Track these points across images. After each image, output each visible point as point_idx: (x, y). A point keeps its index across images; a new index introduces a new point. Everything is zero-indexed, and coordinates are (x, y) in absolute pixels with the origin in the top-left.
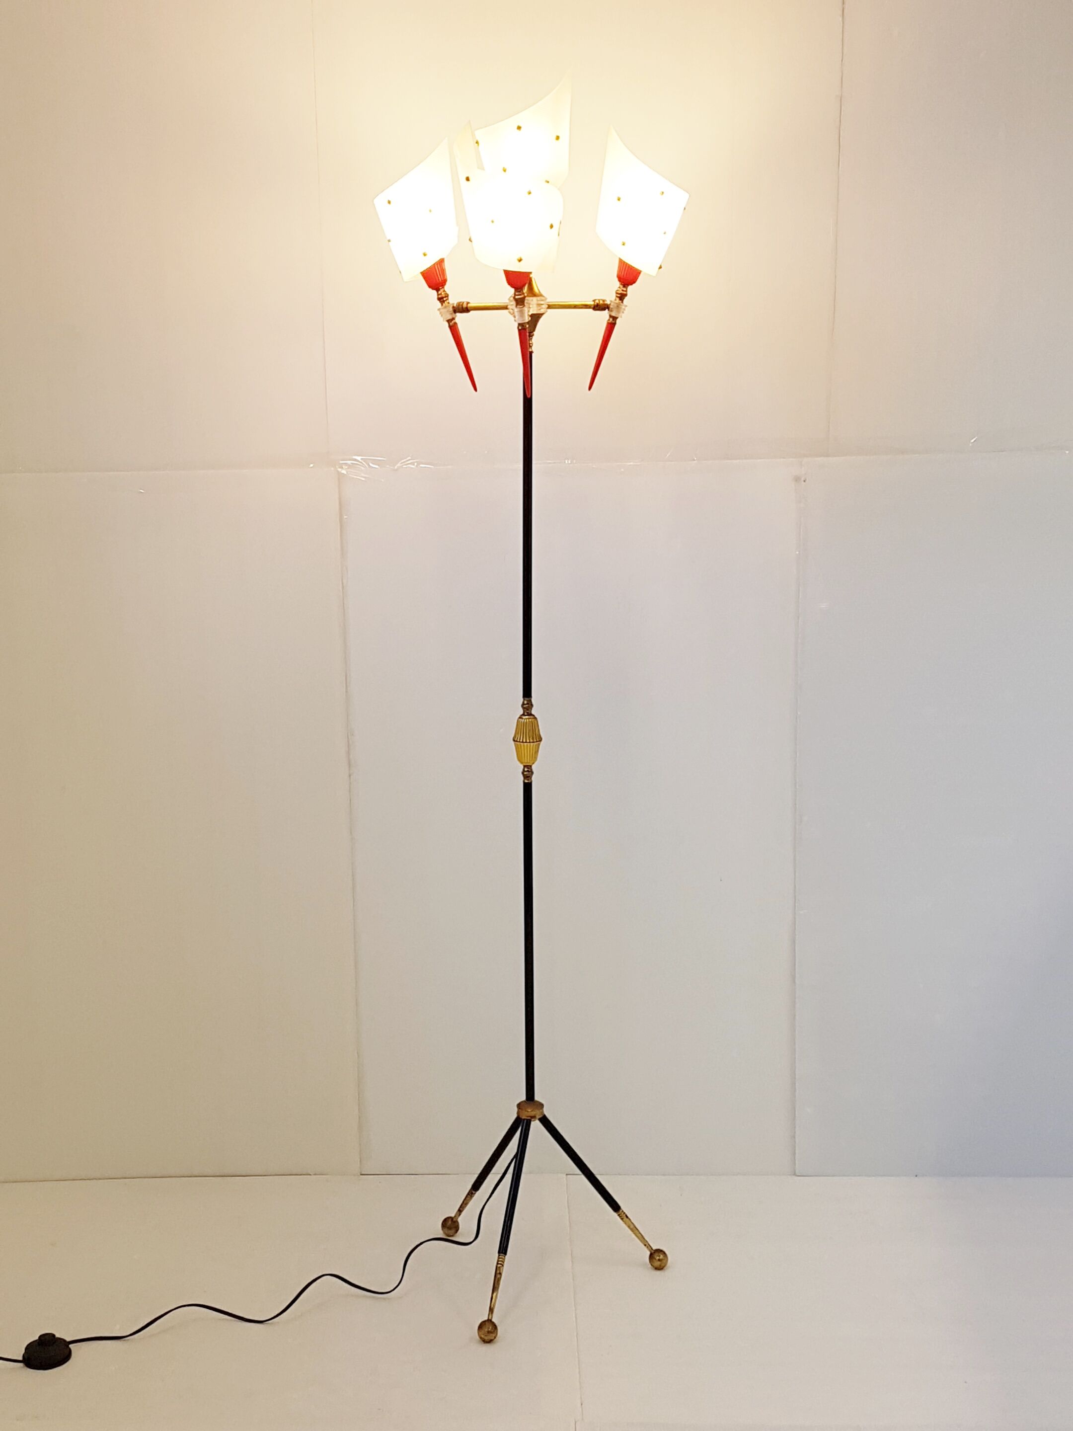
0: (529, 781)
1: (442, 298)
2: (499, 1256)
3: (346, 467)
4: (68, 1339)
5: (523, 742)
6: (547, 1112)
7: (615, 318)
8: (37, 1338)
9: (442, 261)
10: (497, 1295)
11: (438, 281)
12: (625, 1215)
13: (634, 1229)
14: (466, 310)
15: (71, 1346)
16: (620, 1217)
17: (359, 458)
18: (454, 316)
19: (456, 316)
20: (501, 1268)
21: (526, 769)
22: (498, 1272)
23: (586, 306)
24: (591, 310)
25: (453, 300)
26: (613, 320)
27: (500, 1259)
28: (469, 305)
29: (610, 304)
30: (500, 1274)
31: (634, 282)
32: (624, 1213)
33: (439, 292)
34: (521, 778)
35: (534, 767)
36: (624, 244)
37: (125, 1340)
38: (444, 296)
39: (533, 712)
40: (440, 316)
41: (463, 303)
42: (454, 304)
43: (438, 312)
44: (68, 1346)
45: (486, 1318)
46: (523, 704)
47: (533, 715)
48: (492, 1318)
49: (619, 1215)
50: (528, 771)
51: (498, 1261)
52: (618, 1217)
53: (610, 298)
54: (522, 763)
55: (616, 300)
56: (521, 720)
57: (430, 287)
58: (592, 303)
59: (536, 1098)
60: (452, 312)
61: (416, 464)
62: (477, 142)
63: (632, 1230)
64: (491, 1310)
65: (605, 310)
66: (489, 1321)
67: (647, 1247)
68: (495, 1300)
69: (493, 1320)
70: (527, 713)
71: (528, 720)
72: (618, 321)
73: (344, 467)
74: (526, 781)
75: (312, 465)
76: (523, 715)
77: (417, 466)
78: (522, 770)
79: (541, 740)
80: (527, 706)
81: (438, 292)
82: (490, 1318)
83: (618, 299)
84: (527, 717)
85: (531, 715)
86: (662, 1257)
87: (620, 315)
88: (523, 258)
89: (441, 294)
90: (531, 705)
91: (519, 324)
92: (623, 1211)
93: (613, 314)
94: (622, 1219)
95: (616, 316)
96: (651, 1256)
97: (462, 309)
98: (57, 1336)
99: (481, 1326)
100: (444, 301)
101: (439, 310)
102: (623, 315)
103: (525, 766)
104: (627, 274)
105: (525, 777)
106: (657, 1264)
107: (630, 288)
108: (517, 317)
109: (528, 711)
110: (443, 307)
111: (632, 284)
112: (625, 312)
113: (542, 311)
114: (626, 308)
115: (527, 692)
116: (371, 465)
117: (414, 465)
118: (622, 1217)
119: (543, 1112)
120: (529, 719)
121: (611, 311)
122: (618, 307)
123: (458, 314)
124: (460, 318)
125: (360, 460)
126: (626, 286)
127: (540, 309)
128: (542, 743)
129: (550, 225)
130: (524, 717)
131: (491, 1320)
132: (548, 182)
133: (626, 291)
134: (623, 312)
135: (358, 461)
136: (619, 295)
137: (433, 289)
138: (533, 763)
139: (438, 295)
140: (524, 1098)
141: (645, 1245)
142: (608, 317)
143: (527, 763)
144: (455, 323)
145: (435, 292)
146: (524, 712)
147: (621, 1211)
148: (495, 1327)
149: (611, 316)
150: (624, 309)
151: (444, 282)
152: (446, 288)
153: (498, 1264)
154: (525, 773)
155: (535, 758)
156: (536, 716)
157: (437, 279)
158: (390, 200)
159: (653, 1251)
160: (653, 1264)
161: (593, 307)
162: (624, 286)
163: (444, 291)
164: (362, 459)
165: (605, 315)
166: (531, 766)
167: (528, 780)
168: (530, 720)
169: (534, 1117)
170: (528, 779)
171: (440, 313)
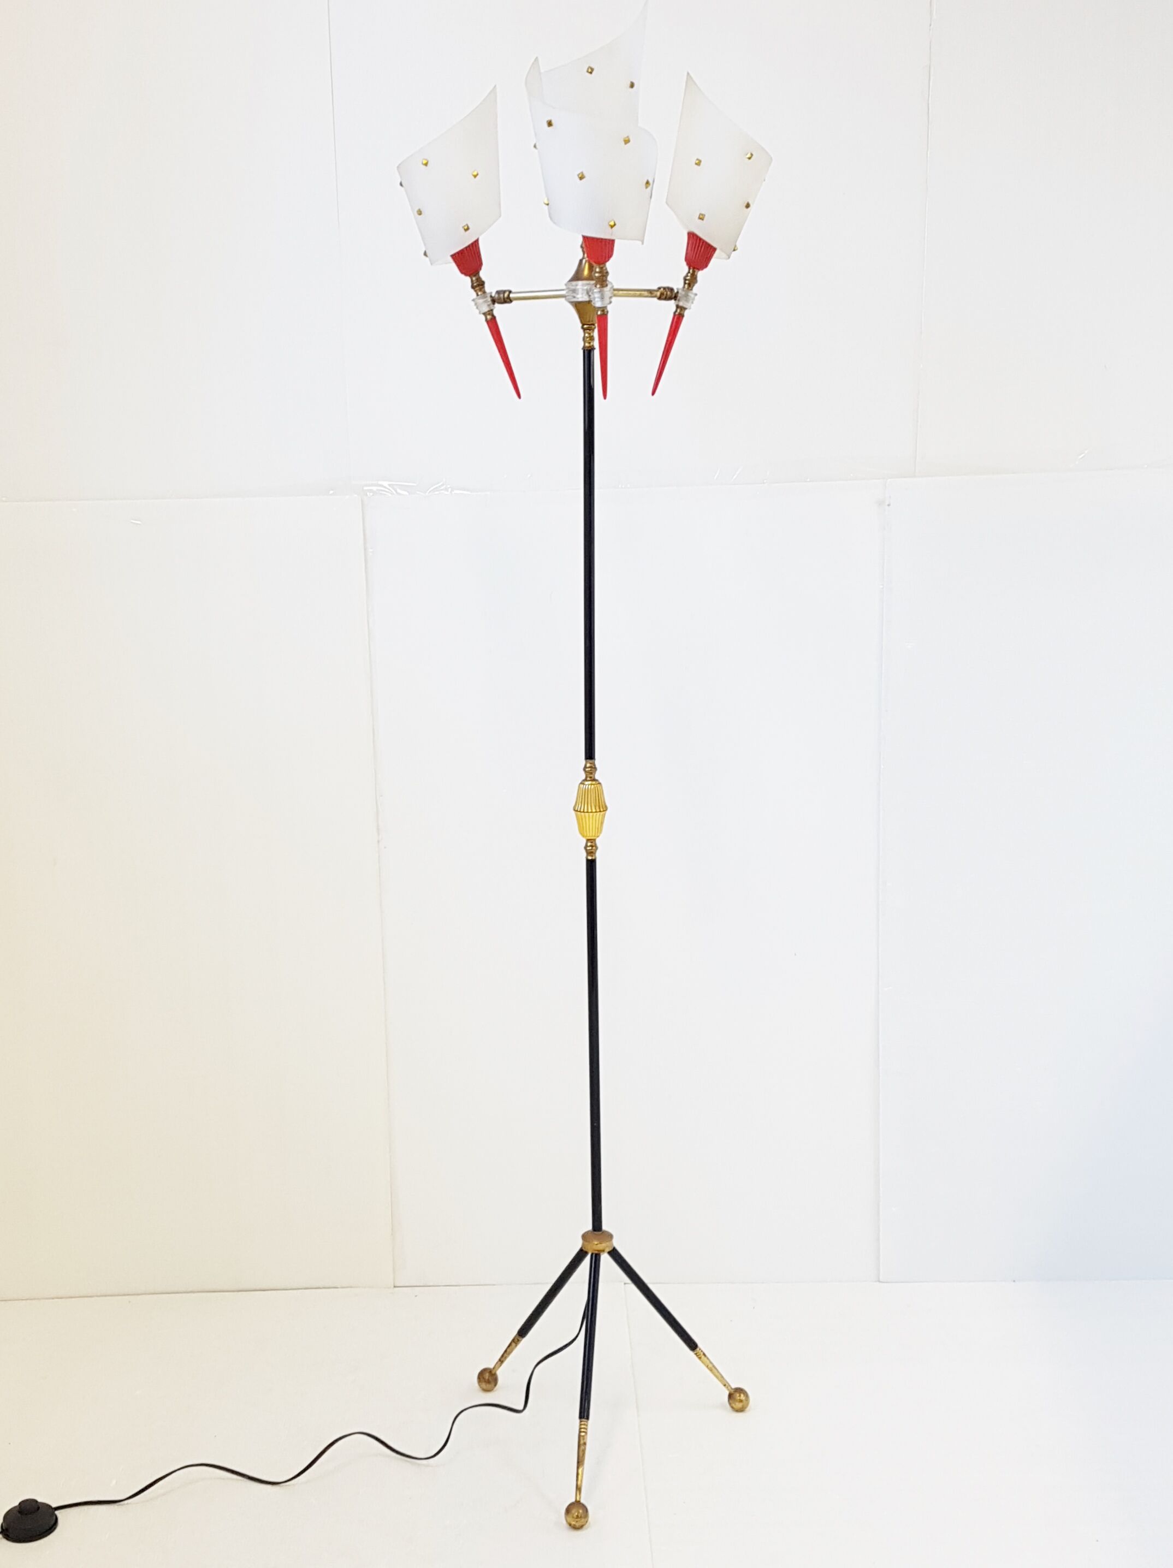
0: (593, 858)
1: (478, 285)
2: (581, 1421)
3: (371, 494)
4: (54, 1505)
5: (584, 812)
6: (617, 1243)
7: (683, 309)
8: (17, 1504)
10: (583, 1469)
12: (702, 1353)
13: (712, 1369)
14: (508, 300)
15: (57, 1512)
16: (697, 1356)
17: (386, 484)
18: (492, 308)
19: (495, 308)
20: (585, 1437)
21: (589, 844)
22: (582, 1442)
24: (657, 299)
25: (491, 288)
26: (681, 311)
27: (583, 1426)
28: (511, 295)
29: (678, 292)
30: (585, 1444)
31: (706, 263)
32: (702, 1351)
34: (584, 854)
35: (598, 842)
37: (120, 1505)
38: (480, 283)
39: (597, 776)
40: (475, 307)
41: (505, 291)
42: (491, 293)
43: (473, 303)
44: (54, 1512)
45: (573, 1500)
46: (585, 767)
47: (597, 780)
48: (580, 1498)
49: (696, 1354)
50: (592, 846)
51: (580, 1428)
52: (695, 1356)
53: (677, 284)
54: (583, 836)
55: (684, 286)
56: (582, 786)
58: (658, 290)
59: (604, 1227)
60: (490, 302)
61: (450, 490)
63: (711, 1370)
64: (578, 1489)
65: (672, 299)
66: (577, 1504)
67: (727, 1387)
68: (582, 1477)
69: (582, 1501)
70: (591, 777)
71: (590, 786)
72: (686, 313)
73: (368, 494)
74: (590, 858)
75: (331, 492)
76: (586, 780)
77: (451, 492)
78: (584, 845)
79: (606, 809)
80: (589, 769)
81: (472, 278)
82: (578, 1499)
84: (590, 782)
85: (594, 780)
86: (742, 1397)
87: (689, 305)
89: (476, 280)
90: (594, 768)
92: (700, 1349)
93: (681, 304)
94: (700, 1358)
95: (685, 306)
96: (730, 1396)
97: (504, 298)
98: (40, 1500)
99: (568, 1511)
100: (480, 290)
101: (473, 300)
102: (692, 305)
103: (588, 840)
104: (697, 251)
105: (589, 853)
106: (739, 1405)
107: (701, 272)
109: (591, 776)
110: (478, 297)
111: (703, 267)
112: (694, 302)
114: (696, 297)
115: (590, 753)
116: (399, 491)
117: (448, 491)
118: (700, 1356)
119: (612, 1244)
120: (591, 784)
121: (679, 300)
122: (686, 296)
123: (496, 305)
124: (499, 309)
125: (388, 487)
126: (697, 268)
128: (608, 812)
130: (586, 783)
131: (579, 1501)
133: (696, 277)
134: (692, 303)
135: (385, 487)
136: (688, 282)
137: (466, 275)
138: (598, 837)
139: (473, 282)
140: (590, 1227)
141: (725, 1385)
142: (674, 308)
143: (592, 836)
144: (494, 317)
145: (468, 278)
146: (586, 777)
147: (698, 1349)
148: (586, 1510)
149: (678, 307)
150: (694, 299)
151: (480, 266)
152: (482, 273)
153: (580, 1432)
154: (588, 848)
155: (599, 830)
156: (601, 781)
159: (732, 1391)
160: (733, 1405)
161: (659, 294)
162: (693, 270)
163: (480, 276)
164: (389, 485)
165: (672, 304)
166: (595, 840)
167: (592, 856)
168: (593, 786)
169: (603, 1251)
170: (592, 854)
171: (476, 304)
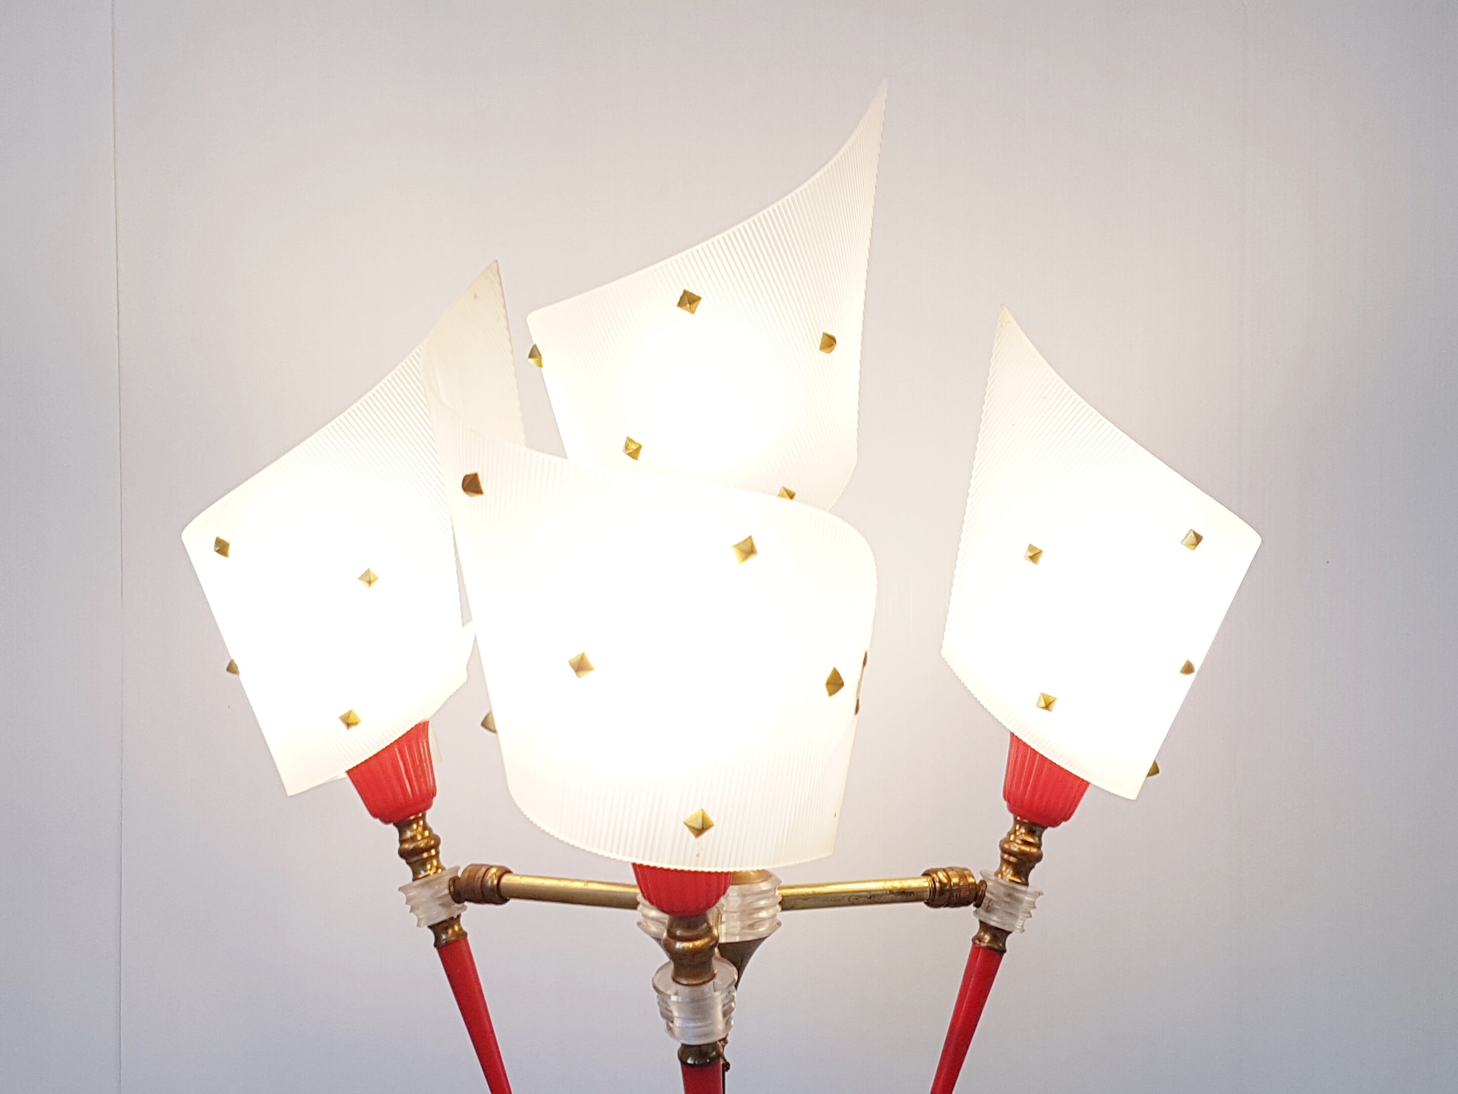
1: (418, 851)
7: (999, 935)
9: (419, 732)
11: (401, 796)
14: (496, 895)
18: (455, 913)
19: (462, 912)
23: (906, 896)
24: (922, 905)
25: (455, 860)
26: (994, 938)
28: (506, 879)
29: (983, 882)
31: (1066, 818)
33: (409, 834)
36: (1047, 707)
38: (422, 844)
40: (408, 913)
41: (489, 868)
42: (455, 872)
43: (403, 901)
53: (984, 865)
55: (1000, 872)
57: (375, 813)
58: (925, 883)
60: (450, 898)
62: (534, 353)
65: (967, 904)
72: (1009, 941)
81: (401, 833)
83: (1009, 874)
87: (1019, 924)
88: (712, 817)
89: (413, 839)
91: (685, 1051)
93: (994, 921)
95: (1006, 928)
97: (484, 890)
100: (424, 863)
101: (405, 891)
102: (1030, 922)
104: (1035, 786)
107: (1049, 834)
108: (678, 1023)
110: (417, 882)
111: (1055, 824)
112: (1035, 913)
113: (762, 930)
114: (1040, 904)
121: (989, 910)
122: (1012, 898)
123: (468, 907)
124: (474, 919)
126: (1037, 829)
127: (751, 926)
129: (826, 675)
132: (791, 496)
133: (1039, 846)
134: (1029, 916)
136: (1012, 859)
137: (386, 821)
139: (402, 841)
142: (976, 930)
144: (462, 936)
145: (392, 829)
149: (984, 926)
150: (1033, 906)
151: (426, 798)
152: (432, 816)
157: (398, 790)
158: (224, 537)
161: (927, 895)
162: (1031, 832)
163: (425, 827)
165: (966, 922)
171: (410, 904)
